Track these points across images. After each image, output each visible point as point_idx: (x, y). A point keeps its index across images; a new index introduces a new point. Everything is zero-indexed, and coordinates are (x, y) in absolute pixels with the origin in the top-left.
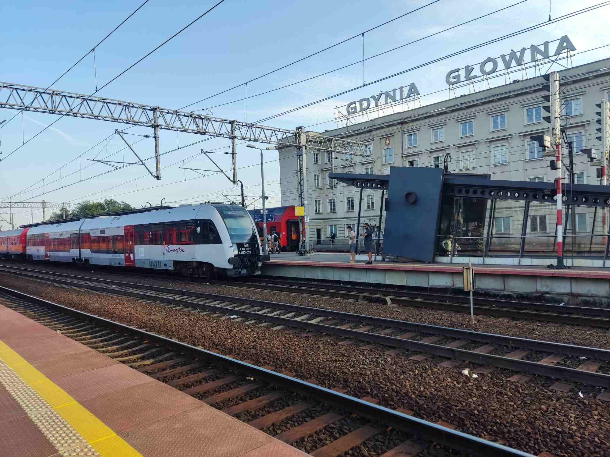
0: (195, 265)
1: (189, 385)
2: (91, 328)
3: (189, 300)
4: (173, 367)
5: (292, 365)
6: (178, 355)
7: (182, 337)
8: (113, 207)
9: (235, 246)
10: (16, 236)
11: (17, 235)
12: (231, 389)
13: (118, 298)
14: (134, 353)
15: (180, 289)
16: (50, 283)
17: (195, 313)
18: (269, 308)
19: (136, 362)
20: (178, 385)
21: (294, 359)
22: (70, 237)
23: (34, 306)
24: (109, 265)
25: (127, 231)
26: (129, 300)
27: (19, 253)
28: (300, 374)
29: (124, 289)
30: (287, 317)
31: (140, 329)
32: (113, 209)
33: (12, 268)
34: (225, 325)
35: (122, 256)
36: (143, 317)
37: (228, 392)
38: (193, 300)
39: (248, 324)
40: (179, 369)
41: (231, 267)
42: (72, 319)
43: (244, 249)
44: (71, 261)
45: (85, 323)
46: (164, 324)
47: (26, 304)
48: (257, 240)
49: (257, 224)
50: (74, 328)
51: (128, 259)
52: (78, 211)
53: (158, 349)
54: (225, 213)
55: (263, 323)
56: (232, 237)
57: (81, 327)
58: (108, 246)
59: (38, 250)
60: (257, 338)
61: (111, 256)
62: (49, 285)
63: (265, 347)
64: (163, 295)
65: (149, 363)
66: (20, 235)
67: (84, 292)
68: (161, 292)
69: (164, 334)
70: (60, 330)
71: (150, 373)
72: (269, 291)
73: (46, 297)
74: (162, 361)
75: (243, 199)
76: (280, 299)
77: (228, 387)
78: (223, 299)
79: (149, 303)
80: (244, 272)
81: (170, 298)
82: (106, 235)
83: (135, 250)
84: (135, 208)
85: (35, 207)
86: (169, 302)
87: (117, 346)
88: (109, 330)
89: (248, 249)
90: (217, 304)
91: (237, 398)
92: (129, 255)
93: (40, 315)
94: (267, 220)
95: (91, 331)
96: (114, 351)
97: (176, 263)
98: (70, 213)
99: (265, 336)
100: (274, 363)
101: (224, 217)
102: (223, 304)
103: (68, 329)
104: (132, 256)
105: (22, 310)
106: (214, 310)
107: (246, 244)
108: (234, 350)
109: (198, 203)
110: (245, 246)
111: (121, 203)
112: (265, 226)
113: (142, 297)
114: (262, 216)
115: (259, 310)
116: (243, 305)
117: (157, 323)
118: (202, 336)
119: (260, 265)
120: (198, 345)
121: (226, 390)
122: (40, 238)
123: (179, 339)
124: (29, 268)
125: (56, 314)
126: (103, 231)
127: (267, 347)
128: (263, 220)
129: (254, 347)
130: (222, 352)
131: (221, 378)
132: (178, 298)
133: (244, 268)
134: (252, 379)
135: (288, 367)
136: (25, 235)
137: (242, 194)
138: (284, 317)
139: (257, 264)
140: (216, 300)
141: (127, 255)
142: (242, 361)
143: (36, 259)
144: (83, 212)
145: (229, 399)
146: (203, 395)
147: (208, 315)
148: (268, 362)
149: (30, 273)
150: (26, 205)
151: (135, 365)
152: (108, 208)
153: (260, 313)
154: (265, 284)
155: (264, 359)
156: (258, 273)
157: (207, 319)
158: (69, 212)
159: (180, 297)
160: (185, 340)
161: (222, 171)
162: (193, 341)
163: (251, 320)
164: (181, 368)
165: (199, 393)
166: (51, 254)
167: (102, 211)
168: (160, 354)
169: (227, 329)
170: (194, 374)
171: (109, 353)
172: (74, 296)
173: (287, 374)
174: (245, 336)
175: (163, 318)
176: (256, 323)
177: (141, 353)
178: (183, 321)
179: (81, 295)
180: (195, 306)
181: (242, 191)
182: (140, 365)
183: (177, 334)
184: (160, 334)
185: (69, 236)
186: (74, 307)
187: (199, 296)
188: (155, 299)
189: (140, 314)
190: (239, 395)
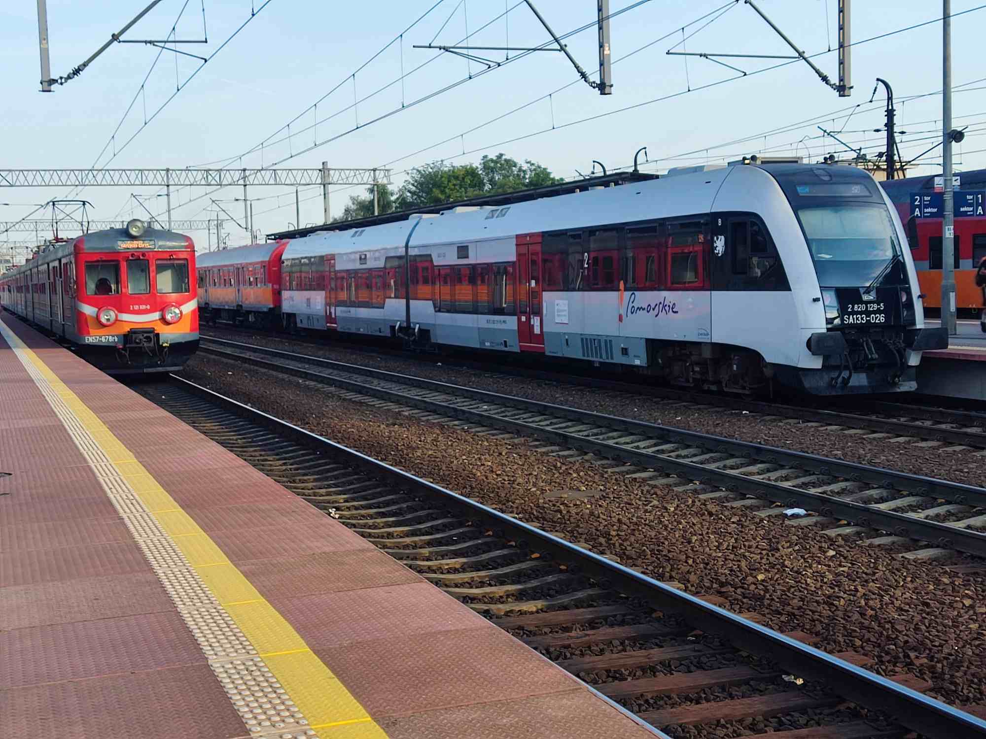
0: (707, 354)
1: (621, 674)
2: (411, 509)
3: (678, 456)
4: (592, 624)
5: (931, 658)
6: (609, 598)
7: (632, 553)
8: (505, 177)
9: (830, 298)
10: (257, 263)
11: (261, 259)
12: (732, 698)
13: (485, 438)
14: (501, 581)
15: (659, 424)
16: (333, 389)
17: (685, 491)
18: (917, 495)
19: (502, 603)
20: (594, 669)
21: (941, 646)
22: (385, 268)
23: (286, 446)
24: (478, 346)
25: (524, 250)
26: (514, 446)
27: (265, 310)
28: (947, 685)
29: (509, 416)
30: (969, 527)
31: (527, 521)
32: (502, 186)
33: (249, 349)
34: (762, 532)
35: (511, 323)
36: (543, 491)
37: (721, 704)
38: (689, 458)
39: (833, 535)
40: (604, 633)
41: (816, 363)
42: (367, 483)
43: (863, 307)
44: (387, 333)
45: (398, 496)
46: (592, 514)
47: (269, 439)
48: (906, 280)
49: (910, 227)
50: (369, 507)
51: (525, 331)
52: (413, 193)
53: (562, 576)
54: (803, 191)
55: (882, 535)
56: (820, 267)
57: (387, 504)
58: (475, 295)
59: (308, 300)
60: (848, 576)
61: (482, 321)
62: (329, 396)
63: (863, 602)
64: (609, 438)
65: (534, 609)
66: (267, 259)
67: (409, 418)
68: (603, 430)
69: (586, 541)
70: (338, 509)
71: (530, 632)
72: (935, 444)
73: (318, 424)
74: (565, 608)
75: (891, 141)
76: (961, 471)
77: (726, 691)
78: (777, 460)
79: (566, 457)
80: (859, 380)
81: (623, 447)
82: (471, 260)
83: (544, 305)
84: (562, 179)
85: (303, 182)
86: (619, 457)
87: (464, 560)
88: (453, 517)
89: (876, 306)
90: (755, 473)
91: (741, 721)
92: (528, 319)
93: (297, 469)
94: (957, 213)
95: (409, 516)
96: (455, 571)
97: (654, 346)
98: (393, 198)
99: (874, 573)
100: (877, 649)
101: (798, 204)
102: (773, 475)
103: (356, 508)
104: (535, 321)
105: (257, 454)
106: (741, 488)
107: (868, 291)
108: (766, 602)
109: (725, 163)
110: (865, 298)
111: (525, 167)
112: (949, 233)
113: (549, 439)
114: (938, 200)
115: (882, 500)
116: (835, 480)
117: (573, 511)
118: (688, 557)
119: (914, 360)
120: (671, 578)
121: (716, 699)
122: (314, 268)
123: (623, 557)
124: (285, 348)
125: (334, 470)
126: (463, 251)
127: (871, 603)
128: (940, 214)
129: (829, 601)
130: (734, 604)
131: (711, 668)
132: (648, 447)
133: (857, 368)
134: (800, 682)
135: (917, 662)
136: (277, 259)
137: (890, 125)
138: (960, 525)
139: (903, 358)
140: (754, 462)
141: (523, 319)
142: (782, 632)
143: (305, 325)
144: (427, 193)
145: (718, 721)
146: (651, 701)
147: (720, 501)
148: (858, 643)
149: (287, 362)
150: (282, 175)
151: (499, 609)
152: (491, 181)
153: (883, 507)
154: (928, 423)
155: (850, 634)
156: (909, 386)
157: (714, 511)
158: (392, 194)
159: (655, 445)
160: (639, 562)
161: (801, 55)
162: (660, 566)
163: (848, 525)
164: (610, 630)
165: (642, 695)
166: (339, 312)
167: (472, 193)
168: (564, 588)
169: (764, 544)
170: (640, 648)
171: (442, 573)
172: (382, 426)
173: (905, 683)
174: (811, 567)
175: (593, 501)
176: (858, 534)
177: (519, 583)
178: (646, 511)
179: (401, 425)
180: (687, 474)
181: (890, 114)
182: (511, 611)
183: (621, 545)
184: (574, 540)
185: (381, 264)
186: (377, 456)
187: (707, 446)
188: (583, 447)
189: (535, 485)
190: (749, 715)
